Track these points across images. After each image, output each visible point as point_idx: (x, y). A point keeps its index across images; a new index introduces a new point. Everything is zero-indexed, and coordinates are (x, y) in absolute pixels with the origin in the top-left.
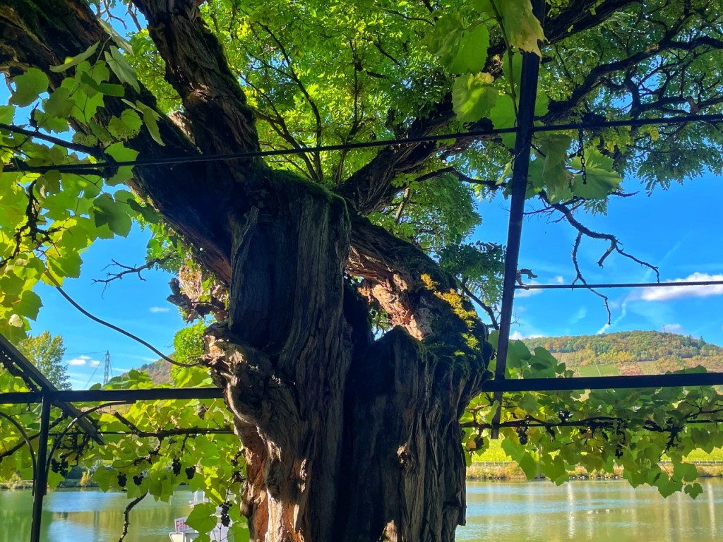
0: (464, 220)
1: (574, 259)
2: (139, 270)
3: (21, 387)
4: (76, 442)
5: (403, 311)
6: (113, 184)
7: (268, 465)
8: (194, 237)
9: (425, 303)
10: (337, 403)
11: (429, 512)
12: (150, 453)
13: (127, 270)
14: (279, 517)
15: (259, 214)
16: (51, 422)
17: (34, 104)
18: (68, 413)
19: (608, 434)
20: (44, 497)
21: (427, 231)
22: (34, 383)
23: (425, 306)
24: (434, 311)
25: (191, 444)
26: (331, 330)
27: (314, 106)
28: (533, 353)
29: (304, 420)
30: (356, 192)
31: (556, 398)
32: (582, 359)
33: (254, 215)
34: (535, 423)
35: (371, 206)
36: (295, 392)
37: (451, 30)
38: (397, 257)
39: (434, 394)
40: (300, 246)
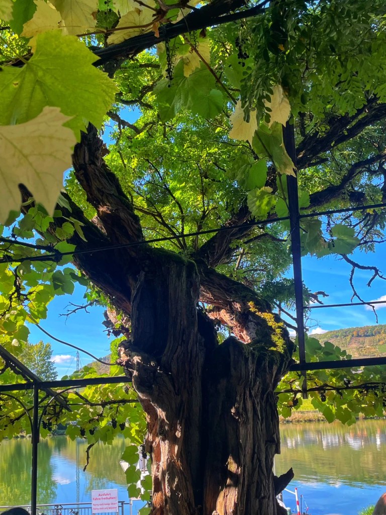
0: (282, 261)
1: (351, 283)
2: (85, 307)
3: (21, 380)
4: (55, 411)
5: (239, 325)
6: (62, 265)
7: (159, 423)
8: (109, 290)
9: (252, 319)
10: (198, 384)
11: (256, 447)
12: (98, 415)
13: (78, 307)
14: (167, 453)
15: (145, 275)
16: (39, 400)
17: (13, 225)
18: (49, 394)
19: (378, 393)
20: (38, 444)
21: (260, 270)
22: (29, 378)
23: (252, 321)
24: (257, 324)
25: (122, 409)
26: (191, 341)
27: (178, 204)
28: (323, 346)
29: (178, 395)
30: (207, 254)
31: (342, 372)
32: (379, 341)
33: (142, 276)
34: (330, 388)
35: (217, 261)
36: (172, 379)
37: (242, 166)
38: (233, 292)
39: (256, 375)
40: (169, 292)
